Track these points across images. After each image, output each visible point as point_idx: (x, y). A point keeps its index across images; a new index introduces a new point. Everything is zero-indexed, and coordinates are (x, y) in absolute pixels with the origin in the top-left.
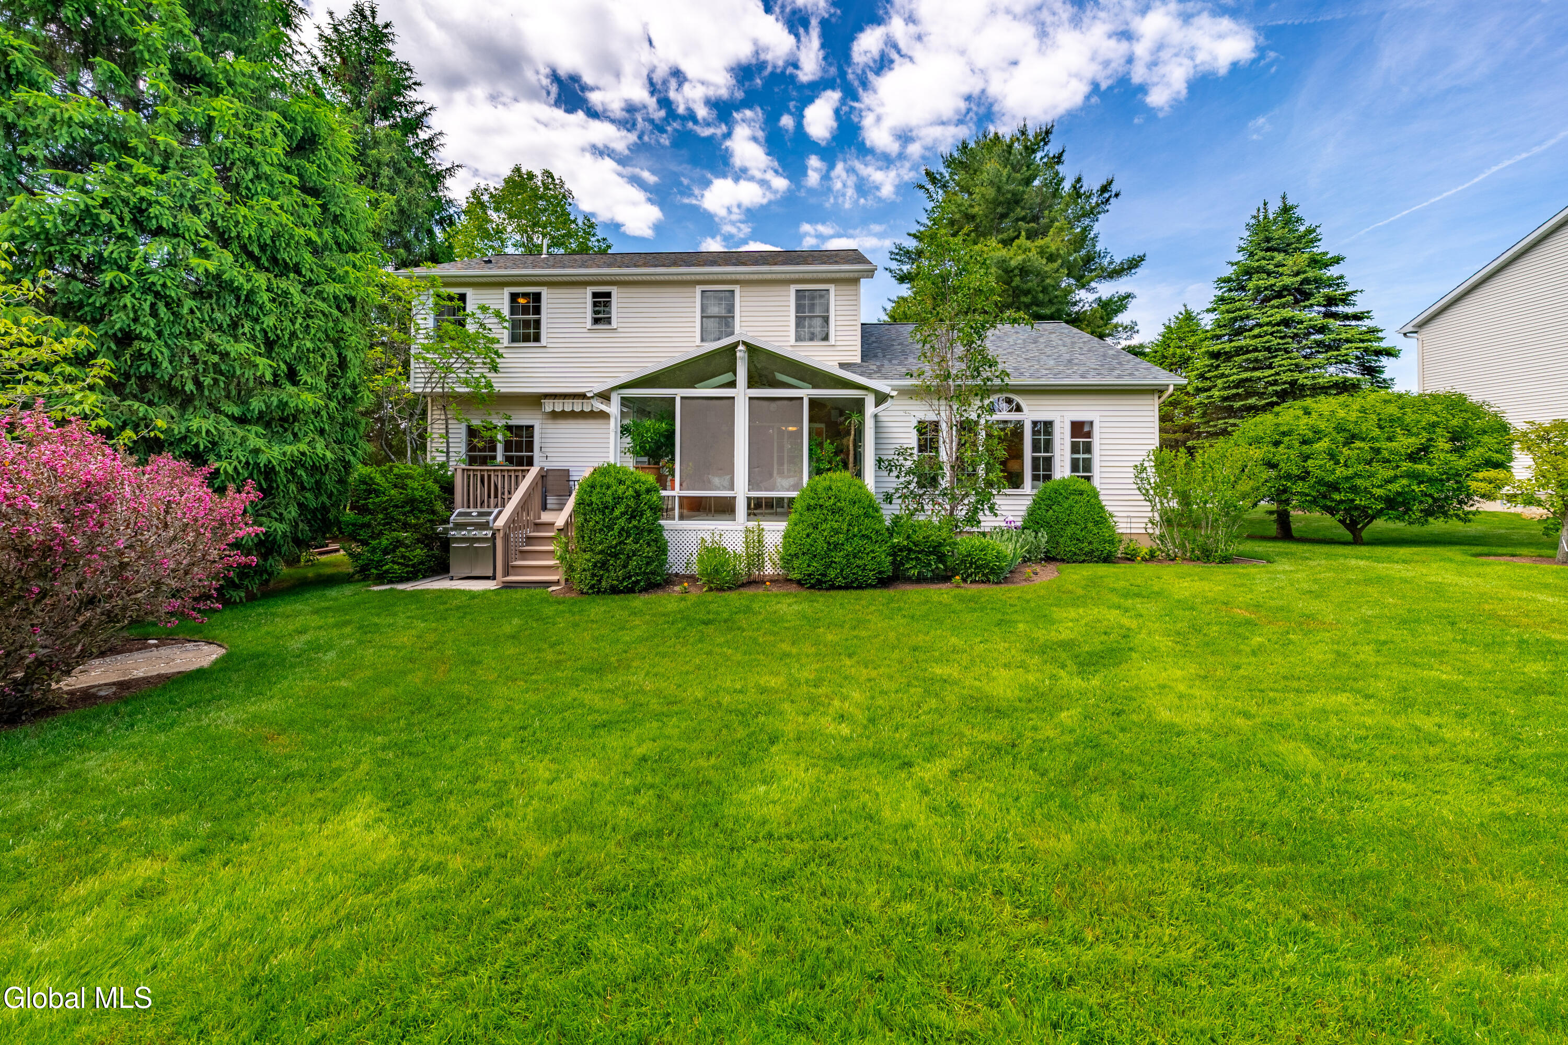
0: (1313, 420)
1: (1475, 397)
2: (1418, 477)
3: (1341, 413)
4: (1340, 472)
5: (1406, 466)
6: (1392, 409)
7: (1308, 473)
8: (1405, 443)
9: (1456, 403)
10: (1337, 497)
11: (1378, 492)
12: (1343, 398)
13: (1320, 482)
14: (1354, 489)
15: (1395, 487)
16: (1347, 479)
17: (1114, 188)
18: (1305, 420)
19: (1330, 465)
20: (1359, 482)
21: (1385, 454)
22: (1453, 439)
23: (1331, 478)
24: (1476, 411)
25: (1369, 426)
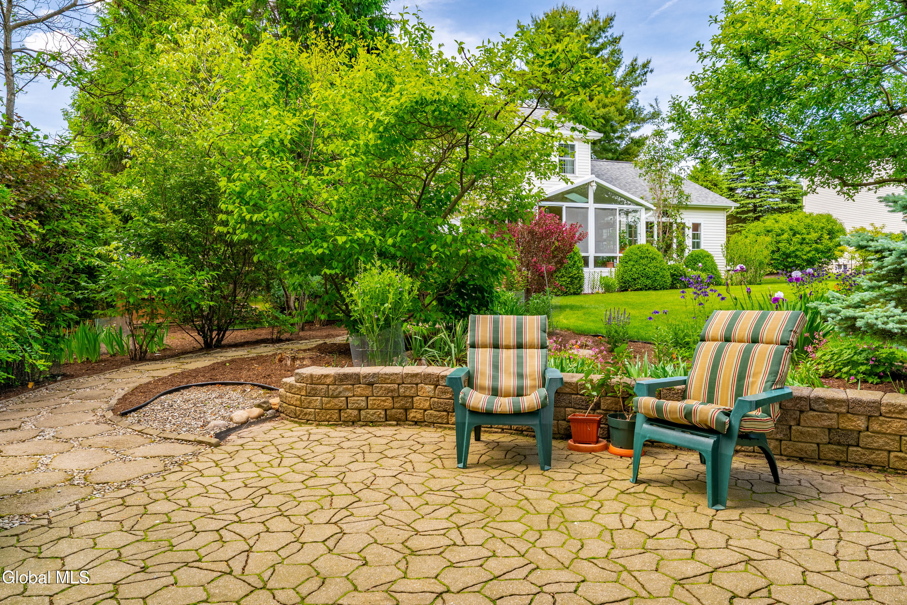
0: (780, 225)
1: (834, 216)
2: (816, 250)
3: (791, 222)
4: (792, 248)
5: (814, 245)
6: (808, 221)
7: (779, 249)
8: (814, 236)
9: (829, 218)
10: (789, 260)
11: (805, 257)
12: (789, 214)
13: (784, 253)
14: (796, 256)
15: (810, 255)
16: (794, 252)
17: (651, 66)
18: (776, 225)
19: (788, 246)
20: (798, 253)
21: (807, 240)
22: (829, 234)
23: (788, 251)
24: (835, 222)
25: (801, 228)
